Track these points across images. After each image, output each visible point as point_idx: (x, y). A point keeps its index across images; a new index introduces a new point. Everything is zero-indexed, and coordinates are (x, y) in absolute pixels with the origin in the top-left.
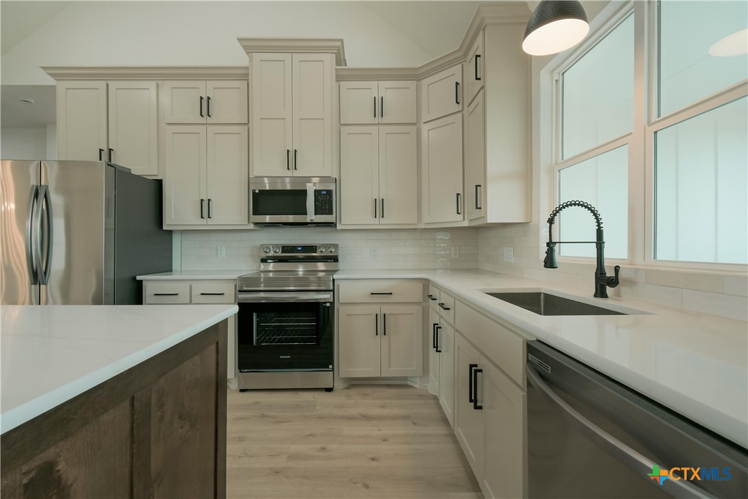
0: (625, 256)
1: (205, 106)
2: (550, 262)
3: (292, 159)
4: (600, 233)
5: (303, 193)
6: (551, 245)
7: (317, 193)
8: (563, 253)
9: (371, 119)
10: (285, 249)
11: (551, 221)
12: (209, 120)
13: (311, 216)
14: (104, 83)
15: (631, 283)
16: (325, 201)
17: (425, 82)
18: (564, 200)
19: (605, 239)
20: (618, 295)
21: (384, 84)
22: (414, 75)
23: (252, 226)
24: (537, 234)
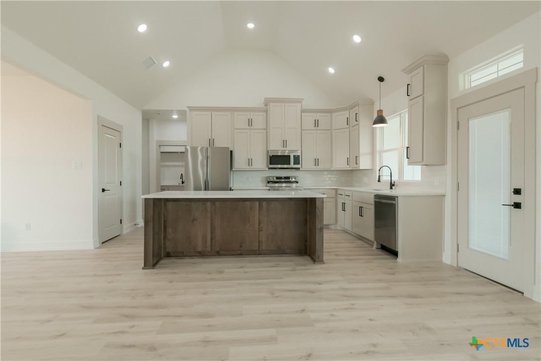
0: (398, 179)
1: (250, 122)
2: (379, 181)
3: (285, 143)
4: (391, 173)
5: (289, 156)
6: (379, 176)
7: (294, 156)
8: (383, 179)
9: (314, 128)
10: (277, 178)
11: (379, 170)
12: (251, 128)
13: (292, 165)
14: (210, 113)
15: (397, 185)
16: (297, 160)
17: (334, 114)
18: (383, 165)
19: (392, 175)
20: (395, 189)
21: (318, 114)
22: (330, 112)
23: (267, 169)
24: (376, 173)
